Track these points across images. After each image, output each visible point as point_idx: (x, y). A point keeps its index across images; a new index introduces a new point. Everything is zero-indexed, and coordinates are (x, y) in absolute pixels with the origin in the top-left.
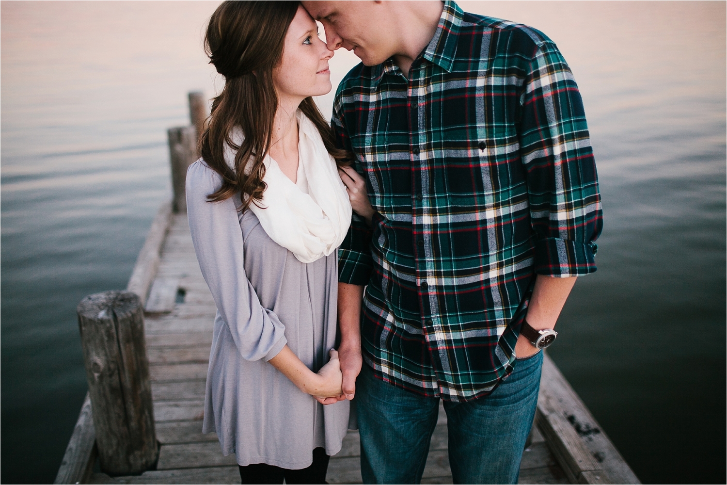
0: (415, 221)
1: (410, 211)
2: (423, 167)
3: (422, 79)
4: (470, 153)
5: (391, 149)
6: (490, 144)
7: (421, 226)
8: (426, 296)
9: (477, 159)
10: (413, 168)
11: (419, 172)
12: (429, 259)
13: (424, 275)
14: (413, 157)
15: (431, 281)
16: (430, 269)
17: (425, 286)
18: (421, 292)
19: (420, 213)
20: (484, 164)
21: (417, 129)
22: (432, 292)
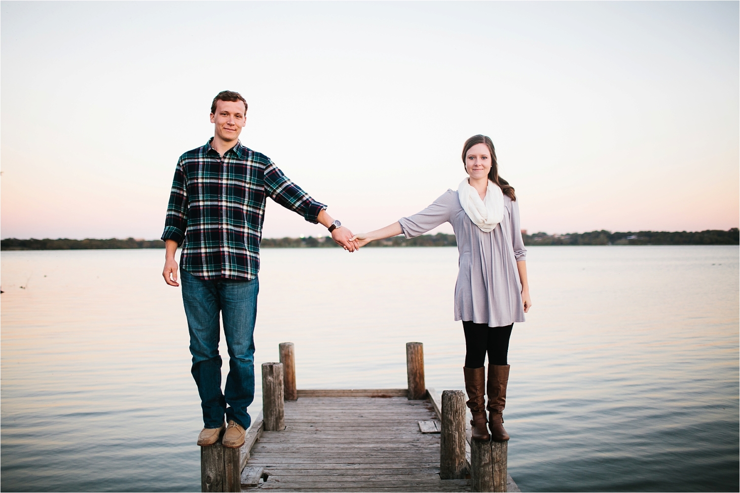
0: (220, 204)
1: (218, 201)
2: (224, 186)
3: (227, 157)
4: (243, 184)
5: (211, 178)
6: (250, 183)
7: (222, 206)
8: (222, 232)
9: (245, 187)
10: (220, 185)
11: (222, 187)
12: (224, 218)
13: (222, 224)
14: (220, 182)
15: (225, 226)
16: (224, 222)
17: (222, 229)
18: (220, 231)
19: (222, 201)
20: (247, 189)
21: (223, 172)
22: (225, 231)
